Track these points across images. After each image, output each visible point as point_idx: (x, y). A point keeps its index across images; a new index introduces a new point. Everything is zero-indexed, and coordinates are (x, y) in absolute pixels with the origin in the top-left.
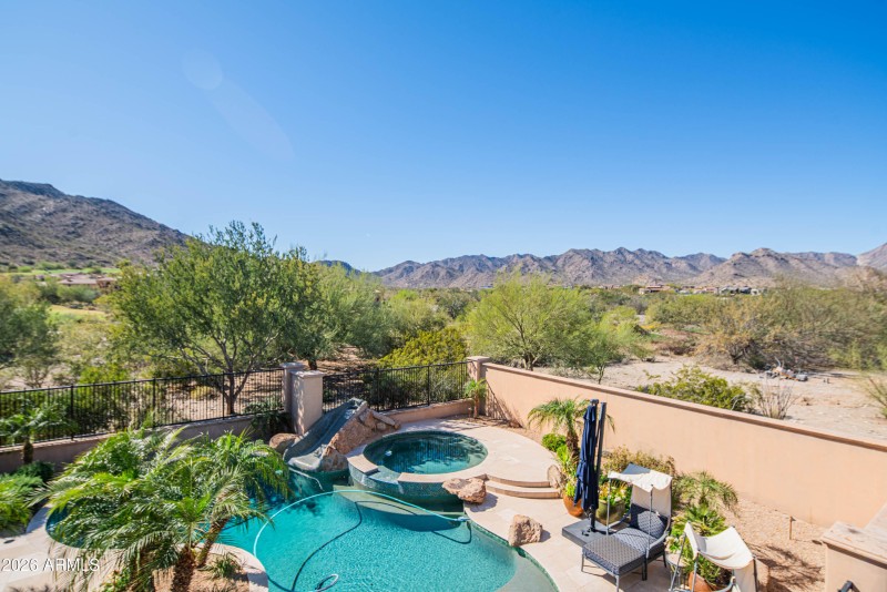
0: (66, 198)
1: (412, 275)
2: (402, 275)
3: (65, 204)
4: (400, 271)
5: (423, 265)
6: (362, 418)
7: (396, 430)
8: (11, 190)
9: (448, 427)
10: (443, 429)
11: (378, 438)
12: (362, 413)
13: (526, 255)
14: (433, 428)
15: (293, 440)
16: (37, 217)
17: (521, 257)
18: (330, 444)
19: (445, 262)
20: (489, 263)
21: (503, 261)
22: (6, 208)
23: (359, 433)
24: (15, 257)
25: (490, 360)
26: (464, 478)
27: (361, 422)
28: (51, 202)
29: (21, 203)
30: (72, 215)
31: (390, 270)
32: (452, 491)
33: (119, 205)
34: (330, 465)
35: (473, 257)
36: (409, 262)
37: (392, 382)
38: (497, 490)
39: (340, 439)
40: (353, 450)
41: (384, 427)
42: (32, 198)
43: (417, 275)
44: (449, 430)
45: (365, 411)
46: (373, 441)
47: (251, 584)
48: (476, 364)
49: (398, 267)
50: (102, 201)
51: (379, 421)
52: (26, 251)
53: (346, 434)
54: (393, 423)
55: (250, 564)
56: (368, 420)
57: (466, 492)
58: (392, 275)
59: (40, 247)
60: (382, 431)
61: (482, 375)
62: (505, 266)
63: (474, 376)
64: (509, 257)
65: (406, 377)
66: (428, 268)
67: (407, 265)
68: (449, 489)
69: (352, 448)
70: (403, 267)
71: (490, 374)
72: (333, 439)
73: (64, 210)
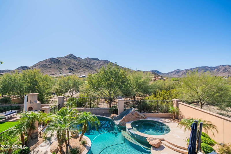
0: (100, 60)
1: (179, 73)
2: (175, 74)
3: (99, 62)
4: (175, 72)
5: (183, 70)
6: (133, 113)
7: (145, 118)
8: (92, 60)
9: (162, 121)
10: (160, 121)
11: (138, 120)
12: (133, 112)
13: (226, 65)
14: (157, 120)
15: (115, 116)
16: (95, 64)
17: (224, 66)
18: (122, 119)
19: (191, 69)
20: (209, 69)
21: (215, 68)
22: (91, 63)
23: (131, 117)
24: (92, 72)
25: (181, 101)
26: (155, 138)
27: (133, 115)
28: (97, 62)
29: (93, 62)
30: (100, 64)
31: (172, 72)
32: (148, 141)
33: (108, 61)
34: (122, 124)
35: (202, 67)
36: (178, 70)
37: (146, 104)
38: (166, 145)
39: (125, 118)
40: (128, 122)
41: (140, 117)
42: (95, 61)
43: (181, 73)
44: (161, 122)
45: (134, 112)
46: (136, 120)
47: (86, 148)
48: (175, 102)
49: (174, 71)
50: (105, 60)
51: (139, 115)
52: (93, 71)
53: (127, 117)
54: (143, 116)
55: (89, 144)
56: (135, 114)
57: (152, 143)
58: (172, 74)
59: (95, 70)
60: (140, 118)
61: (177, 106)
62: (216, 70)
63: (175, 106)
64: (218, 66)
65: (151, 103)
66: (185, 71)
67: (177, 71)
68: (147, 140)
69: (129, 121)
70: (176, 71)
71: (180, 106)
72: (123, 118)
73: (99, 63)
